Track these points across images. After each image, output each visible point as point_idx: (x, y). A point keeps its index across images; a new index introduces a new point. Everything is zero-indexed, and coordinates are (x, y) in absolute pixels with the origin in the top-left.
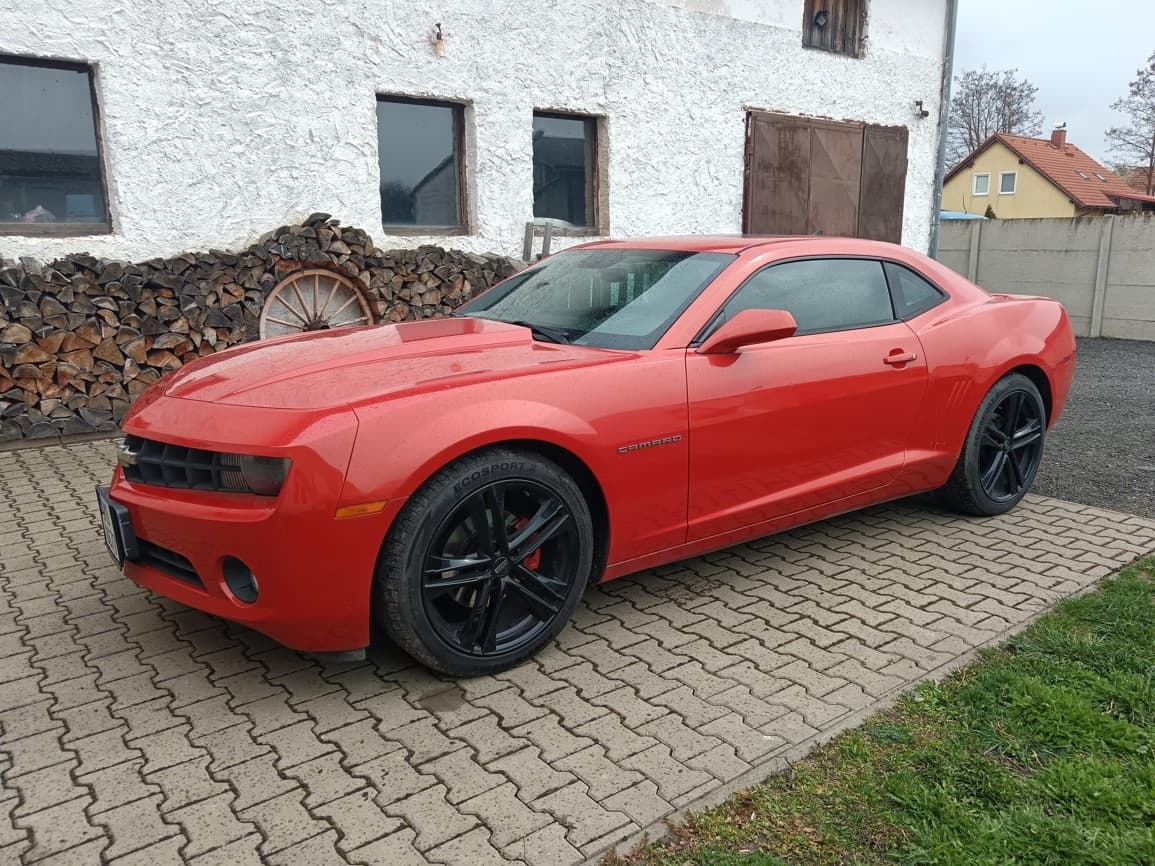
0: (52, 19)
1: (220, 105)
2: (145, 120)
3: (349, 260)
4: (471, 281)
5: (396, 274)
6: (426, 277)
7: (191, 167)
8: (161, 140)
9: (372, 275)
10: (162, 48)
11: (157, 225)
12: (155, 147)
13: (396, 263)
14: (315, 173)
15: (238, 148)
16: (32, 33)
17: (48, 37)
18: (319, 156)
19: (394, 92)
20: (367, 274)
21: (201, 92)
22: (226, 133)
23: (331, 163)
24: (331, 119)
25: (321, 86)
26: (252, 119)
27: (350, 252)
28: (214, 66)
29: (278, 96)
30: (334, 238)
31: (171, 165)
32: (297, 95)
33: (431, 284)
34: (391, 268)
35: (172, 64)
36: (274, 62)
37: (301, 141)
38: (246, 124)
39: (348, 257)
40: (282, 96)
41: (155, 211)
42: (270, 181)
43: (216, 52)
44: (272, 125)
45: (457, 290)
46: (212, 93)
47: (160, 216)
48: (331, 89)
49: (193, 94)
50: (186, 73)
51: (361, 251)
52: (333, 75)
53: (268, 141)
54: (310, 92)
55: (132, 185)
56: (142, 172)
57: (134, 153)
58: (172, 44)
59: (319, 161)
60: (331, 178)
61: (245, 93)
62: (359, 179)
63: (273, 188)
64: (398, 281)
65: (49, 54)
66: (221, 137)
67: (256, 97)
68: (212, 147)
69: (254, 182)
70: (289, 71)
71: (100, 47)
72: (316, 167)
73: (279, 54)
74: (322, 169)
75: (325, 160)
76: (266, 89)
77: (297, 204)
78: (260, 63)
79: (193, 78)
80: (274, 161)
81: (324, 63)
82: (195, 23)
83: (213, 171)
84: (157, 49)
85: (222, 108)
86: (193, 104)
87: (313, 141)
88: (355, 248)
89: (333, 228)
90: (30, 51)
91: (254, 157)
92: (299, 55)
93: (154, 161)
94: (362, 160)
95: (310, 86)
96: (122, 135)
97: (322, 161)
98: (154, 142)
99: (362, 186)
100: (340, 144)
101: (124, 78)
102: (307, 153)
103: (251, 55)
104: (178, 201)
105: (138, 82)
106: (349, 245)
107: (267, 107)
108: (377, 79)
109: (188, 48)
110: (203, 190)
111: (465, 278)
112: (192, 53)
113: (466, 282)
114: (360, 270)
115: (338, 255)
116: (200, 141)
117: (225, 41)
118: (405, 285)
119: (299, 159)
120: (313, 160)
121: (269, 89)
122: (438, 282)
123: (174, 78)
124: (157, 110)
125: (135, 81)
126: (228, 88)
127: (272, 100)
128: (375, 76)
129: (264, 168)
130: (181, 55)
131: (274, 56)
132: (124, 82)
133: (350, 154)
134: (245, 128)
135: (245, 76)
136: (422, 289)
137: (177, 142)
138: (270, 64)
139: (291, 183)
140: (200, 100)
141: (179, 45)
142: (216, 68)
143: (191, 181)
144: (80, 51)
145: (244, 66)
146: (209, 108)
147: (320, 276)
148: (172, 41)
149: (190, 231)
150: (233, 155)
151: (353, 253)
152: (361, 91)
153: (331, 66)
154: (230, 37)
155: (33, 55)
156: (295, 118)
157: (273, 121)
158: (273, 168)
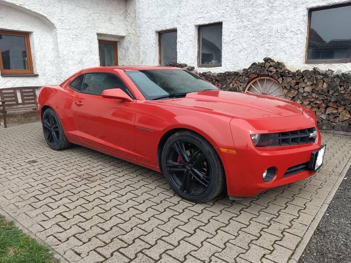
0: (214, 13)
1: (250, 26)
2: (231, 35)
3: (275, 74)
4: (327, 83)
5: (293, 79)
6: (306, 80)
7: (240, 46)
8: (233, 40)
9: (283, 79)
10: (237, 13)
11: (229, 64)
12: (232, 42)
13: (293, 75)
14: (277, 43)
15: (254, 39)
16: (210, 18)
17: (213, 18)
18: (279, 37)
19: (315, 6)
20: (281, 79)
21: (246, 23)
22: (251, 35)
23: (284, 39)
24: (286, 23)
25: (284, 12)
26: (258, 29)
27: (275, 71)
28: (250, 14)
29: (268, 19)
30: (270, 66)
31: (235, 46)
32: (274, 17)
33: (308, 83)
34: (291, 77)
35: (239, 17)
36: (268, 8)
37: (274, 33)
38: (257, 30)
39: (274, 73)
40: (269, 19)
41: (229, 60)
42: (262, 48)
43: (251, 10)
44: (265, 29)
45: (320, 86)
46: (248, 23)
47: (231, 61)
48: (288, 12)
49: (243, 24)
50: (242, 18)
51: (280, 71)
52: (289, 7)
53: (263, 35)
54: (280, 15)
55: (225, 53)
56: (228, 49)
57: (227, 44)
58: (239, 11)
59: (279, 39)
60: (283, 44)
61: (257, 21)
62: (294, 43)
63: (262, 50)
64: (294, 82)
65: (213, 22)
66: (249, 36)
67: (260, 21)
68: (246, 39)
69: (257, 49)
70: (273, 10)
71: (223, 17)
72: (278, 41)
73: (270, 5)
74: (280, 41)
75: (282, 38)
76: (265, 18)
77: (269, 55)
78: (263, 9)
79: (244, 20)
80: (264, 41)
81: (286, 3)
82: (246, 3)
83: (245, 47)
84: (235, 13)
85: (250, 27)
86: (243, 27)
87: (278, 32)
88: (278, 69)
89: (270, 63)
90: (209, 22)
91: (258, 41)
92: (277, 3)
93: (231, 46)
94: (296, 36)
95: (280, 13)
96: (225, 40)
97: (280, 39)
98: (232, 40)
99: (294, 46)
100: (289, 31)
101: (227, 24)
102: (275, 37)
103: (261, 8)
104: (235, 57)
105: (230, 24)
106: (276, 68)
107: (264, 24)
108: (307, 3)
109: (243, 11)
110: (242, 53)
111: (324, 82)
112: (244, 12)
113: (324, 83)
114: (279, 78)
115: (271, 72)
116: (243, 38)
117: (253, 6)
118: (297, 83)
119: (273, 39)
120: (277, 39)
121: (266, 18)
122: (312, 83)
123: (239, 21)
124: (233, 31)
125: (229, 24)
126: (253, 20)
127: (266, 21)
128: (307, 2)
129: (260, 44)
130: (242, 13)
131: (268, 6)
132: (227, 25)
133: (291, 35)
134: (256, 32)
135: (258, 15)
136: (304, 85)
137: (238, 39)
138: (267, 9)
139: (269, 48)
140: (245, 26)
141: (241, 11)
142: (250, 15)
143: (240, 50)
144: (219, 19)
145: (258, 12)
146: (247, 28)
147: (267, 79)
148: (239, 10)
149: (238, 65)
150: (252, 41)
151: (277, 71)
152: (299, 9)
153: (289, 3)
154: (255, 4)
155: (210, 23)
156: (273, 26)
157: (266, 28)
158: (263, 43)
